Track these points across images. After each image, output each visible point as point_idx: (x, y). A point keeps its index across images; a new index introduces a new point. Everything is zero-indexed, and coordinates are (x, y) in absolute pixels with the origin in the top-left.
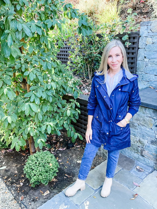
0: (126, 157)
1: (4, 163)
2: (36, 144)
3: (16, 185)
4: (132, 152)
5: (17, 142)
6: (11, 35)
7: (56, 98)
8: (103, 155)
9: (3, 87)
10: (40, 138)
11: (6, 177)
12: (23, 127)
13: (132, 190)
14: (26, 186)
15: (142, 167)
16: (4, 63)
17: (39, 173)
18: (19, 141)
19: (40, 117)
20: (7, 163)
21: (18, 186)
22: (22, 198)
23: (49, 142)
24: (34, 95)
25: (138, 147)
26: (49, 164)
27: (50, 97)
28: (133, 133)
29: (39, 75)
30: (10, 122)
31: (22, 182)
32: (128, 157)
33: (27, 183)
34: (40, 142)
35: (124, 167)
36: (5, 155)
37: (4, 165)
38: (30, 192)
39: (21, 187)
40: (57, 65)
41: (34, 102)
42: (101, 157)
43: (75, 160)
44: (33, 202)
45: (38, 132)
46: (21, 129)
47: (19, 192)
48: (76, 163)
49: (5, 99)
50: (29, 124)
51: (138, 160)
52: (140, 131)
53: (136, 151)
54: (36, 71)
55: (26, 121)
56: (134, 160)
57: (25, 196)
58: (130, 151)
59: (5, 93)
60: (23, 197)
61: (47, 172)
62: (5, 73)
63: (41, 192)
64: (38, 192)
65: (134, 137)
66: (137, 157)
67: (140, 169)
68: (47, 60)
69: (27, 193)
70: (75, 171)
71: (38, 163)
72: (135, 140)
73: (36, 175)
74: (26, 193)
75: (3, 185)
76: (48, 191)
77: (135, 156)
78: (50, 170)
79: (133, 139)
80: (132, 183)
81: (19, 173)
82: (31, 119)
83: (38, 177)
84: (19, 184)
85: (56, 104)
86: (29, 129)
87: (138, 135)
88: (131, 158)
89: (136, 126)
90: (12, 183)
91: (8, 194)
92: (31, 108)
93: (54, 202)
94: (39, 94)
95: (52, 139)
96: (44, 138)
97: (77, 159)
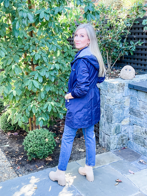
0: (133, 152)
1: (8, 143)
2: (37, 122)
3: (15, 158)
4: (139, 145)
5: (20, 118)
6: (19, 21)
7: (62, 82)
8: (107, 146)
9: (12, 64)
10: (41, 117)
11: (7, 152)
12: (27, 104)
13: (124, 175)
14: (24, 161)
15: (146, 161)
16: (16, 45)
17: (35, 145)
18: (22, 117)
19: (43, 96)
20: (11, 143)
21: (17, 159)
22: (18, 168)
23: (55, 132)
24: (37, 74)
25: (145, 139)
26: (45, 139)
27: (53, 77)
28: (140, 122)
29: (44, 56)
30: (15, 96)
31: (21, 157)
32: (135, 151)
33: (25, 159)
34: (41, 120)
35: (125, 159)
36: (10, 137)
37: (8, 144)
38: (26, 165)
39: (19, 161)
40: (67, 49)
41: (37, 80)
42: (105, 149)
43: (77, 149)
44: (27, 172)
45: (40, 111)
46: (25, 106)
47: (17, 163)
48: (77, 151)
49: (12, 74)
50: (32, 102)
51: (145, 154)
52: (146, 120)
53: (143, 145)
54: (42, 52)
55: (30, 100)
56: (141, 155)
57: (22, 167)
58: (137, 145)
59: (13, 69)
60: (20, 167)
61: (42, 145)
62: (16, 53)
63: (36, 166)
64: (34, 166)
65: (140, 127)
66: (144, 152)
67: (143, 162)
68: (53, 42)
69: (24, 165)
70: (73, 156)
71: (35, 136)
72: (142, 131)
73: (33, 146)
74: (22, 165)
75: (4, 157)
76: (43, 166)
77: (142, 150)
78: (45, 145)
79: (140, 130)
80: (128, 170)
81: (20, 151)
82: (35, 98)
83: (33, 148)
84: (18, 158)
85: (62, 88)
86: (32, 106)
87: (144, 125)
88: (138, 153)
89: (142, 115)
90: (12, 157)
91: (7, 162)
92: (33, 85)
93: (45, 172)
94: (43, 73)
95: (59, 130)
96: (45, 118)
97: (79, 148)
